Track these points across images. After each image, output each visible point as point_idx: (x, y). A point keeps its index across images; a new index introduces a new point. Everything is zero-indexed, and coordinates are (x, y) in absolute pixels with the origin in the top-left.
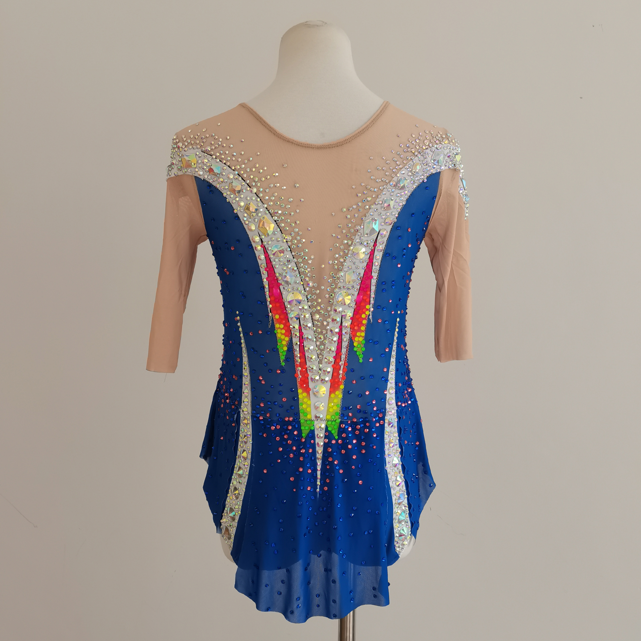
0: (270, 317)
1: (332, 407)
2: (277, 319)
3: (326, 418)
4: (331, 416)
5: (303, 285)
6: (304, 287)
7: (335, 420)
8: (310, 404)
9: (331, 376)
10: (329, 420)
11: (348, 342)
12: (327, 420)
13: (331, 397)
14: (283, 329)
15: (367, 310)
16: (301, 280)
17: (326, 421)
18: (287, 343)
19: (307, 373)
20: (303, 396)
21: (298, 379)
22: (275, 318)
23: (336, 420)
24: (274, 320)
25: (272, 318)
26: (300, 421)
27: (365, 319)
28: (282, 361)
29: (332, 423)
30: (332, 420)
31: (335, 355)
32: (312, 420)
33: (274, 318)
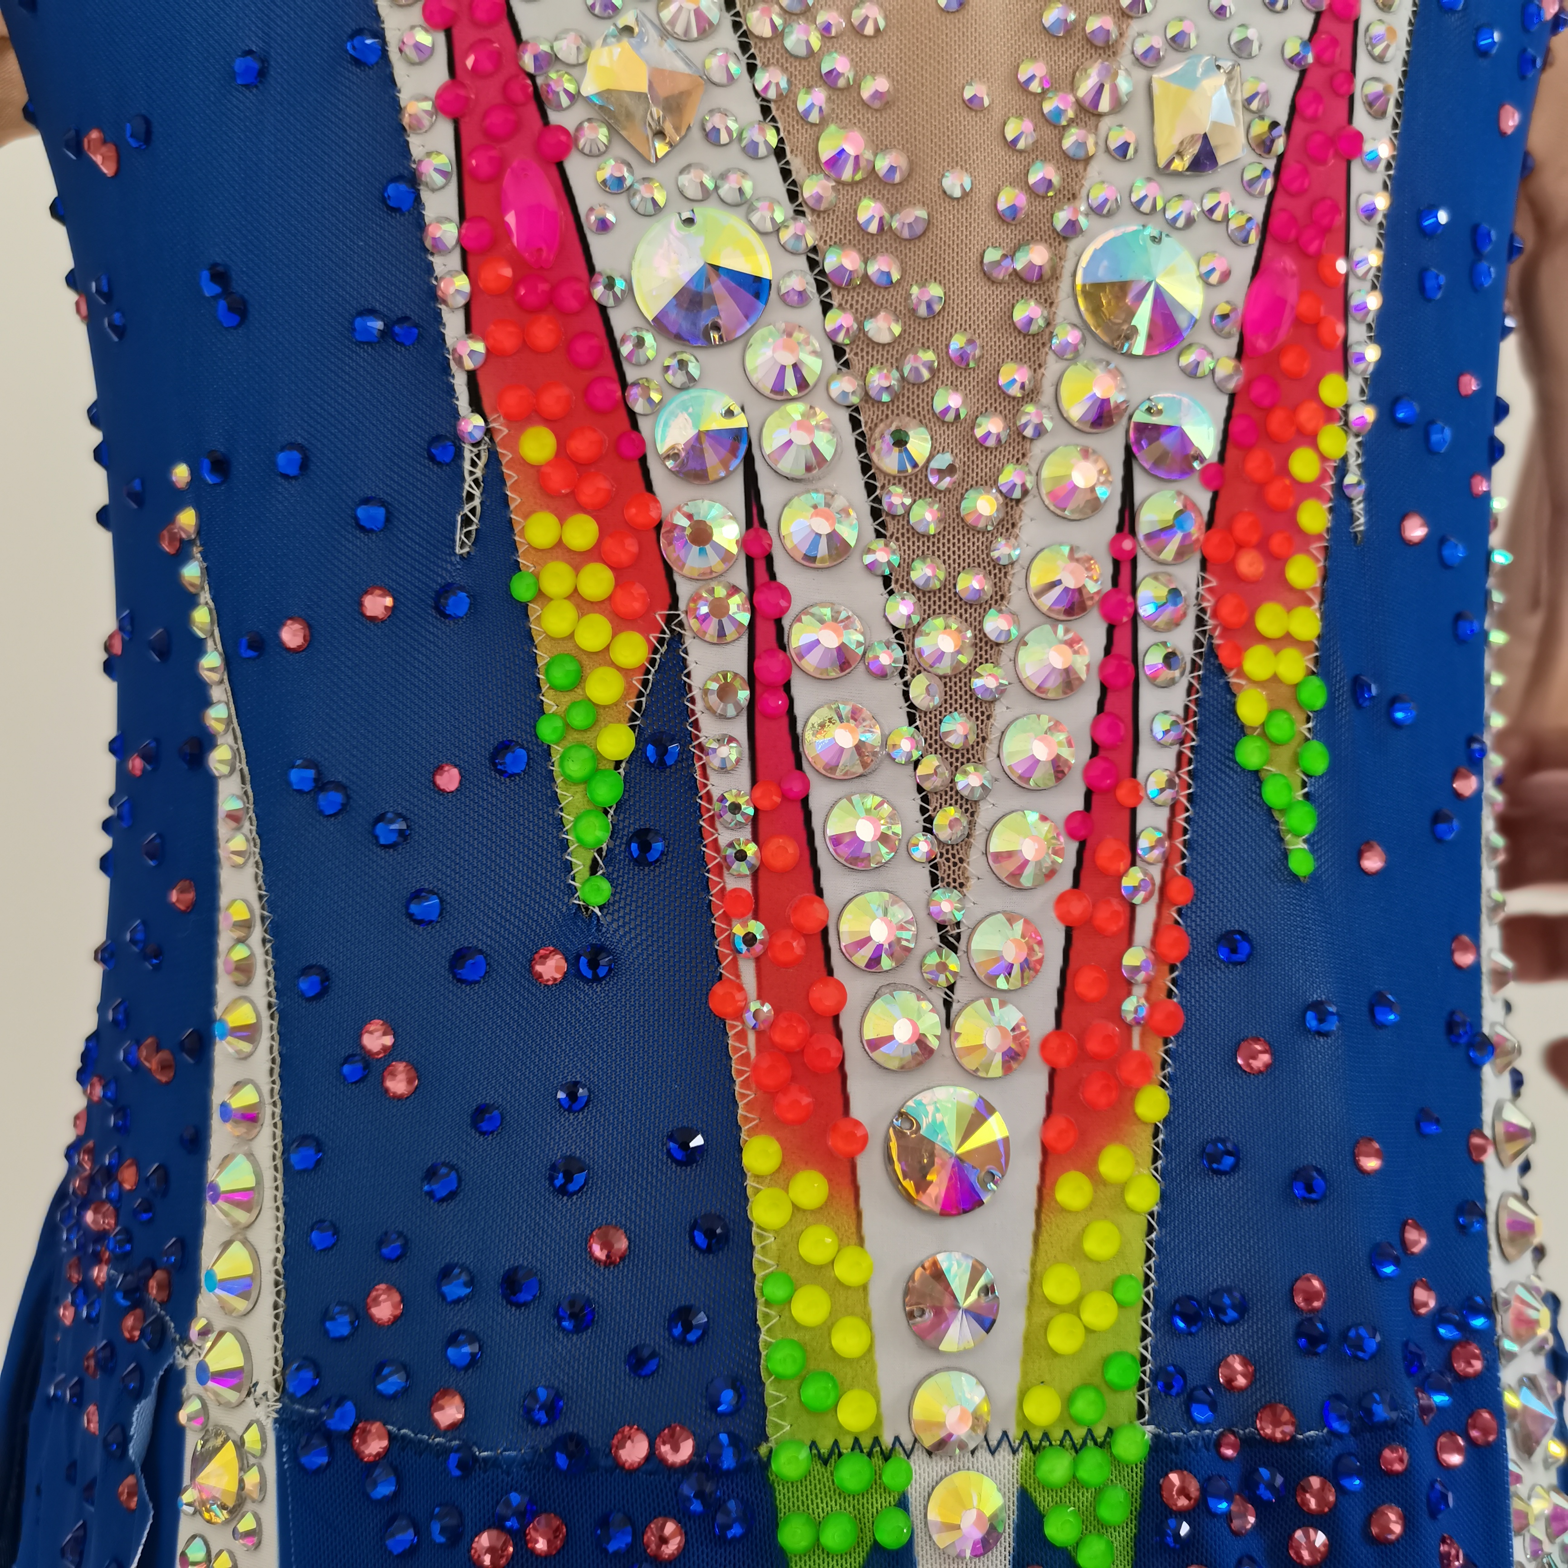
0: (468, 453)
1: (1074, 1308)
2: (538, 469)
3: (1023, 1419)
4: (1068, 1401)
5: (779, 153)
6: (786, 173)
7: (1100, 1433)
8: (865, 1288)
9: (1053, 1003)
10: (1046, 1436)
11: (1190, 690)
12: (1026, 1435)
13: (1063, 1210)
14: (596, 554)
15: (1329, 414)
16: (766, 111)
17: (1024, 1453)
18: (629, 686)
19: (830, 972)
20: (796, 1208)
21: (742, 1036)
22: (521, 463)
23: (1110, 1432)
24: (511, 476)
25: (494, 459)
26: (765, 1465)
27: (1311, 490)
28: (580, 863)
29: (1075, 1464)
30: (1078, 1434)
31: (1079, 805)
32: (887, 1441)
33: (506, 456)
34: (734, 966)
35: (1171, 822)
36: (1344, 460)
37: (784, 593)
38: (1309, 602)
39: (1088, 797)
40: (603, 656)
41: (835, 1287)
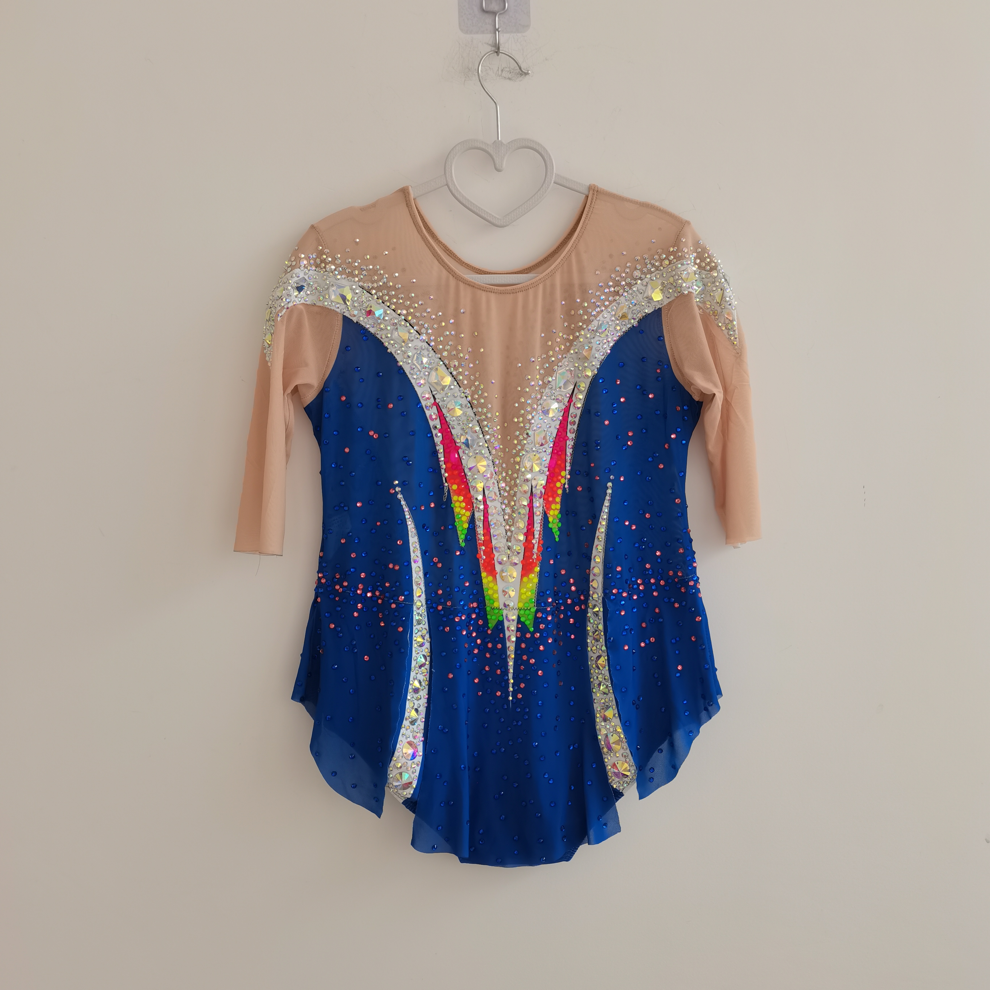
34: (480, 552)
35: (540, 533)
36: (565, 483)
37: (488, 505)
38: (559, 503)
39: (527, 531)
40: (464, 515)
41: (494, 590)
